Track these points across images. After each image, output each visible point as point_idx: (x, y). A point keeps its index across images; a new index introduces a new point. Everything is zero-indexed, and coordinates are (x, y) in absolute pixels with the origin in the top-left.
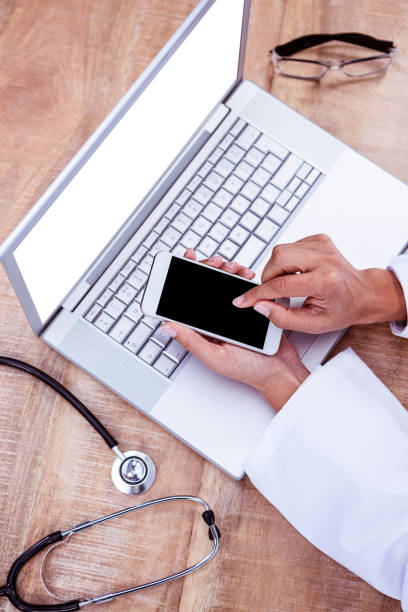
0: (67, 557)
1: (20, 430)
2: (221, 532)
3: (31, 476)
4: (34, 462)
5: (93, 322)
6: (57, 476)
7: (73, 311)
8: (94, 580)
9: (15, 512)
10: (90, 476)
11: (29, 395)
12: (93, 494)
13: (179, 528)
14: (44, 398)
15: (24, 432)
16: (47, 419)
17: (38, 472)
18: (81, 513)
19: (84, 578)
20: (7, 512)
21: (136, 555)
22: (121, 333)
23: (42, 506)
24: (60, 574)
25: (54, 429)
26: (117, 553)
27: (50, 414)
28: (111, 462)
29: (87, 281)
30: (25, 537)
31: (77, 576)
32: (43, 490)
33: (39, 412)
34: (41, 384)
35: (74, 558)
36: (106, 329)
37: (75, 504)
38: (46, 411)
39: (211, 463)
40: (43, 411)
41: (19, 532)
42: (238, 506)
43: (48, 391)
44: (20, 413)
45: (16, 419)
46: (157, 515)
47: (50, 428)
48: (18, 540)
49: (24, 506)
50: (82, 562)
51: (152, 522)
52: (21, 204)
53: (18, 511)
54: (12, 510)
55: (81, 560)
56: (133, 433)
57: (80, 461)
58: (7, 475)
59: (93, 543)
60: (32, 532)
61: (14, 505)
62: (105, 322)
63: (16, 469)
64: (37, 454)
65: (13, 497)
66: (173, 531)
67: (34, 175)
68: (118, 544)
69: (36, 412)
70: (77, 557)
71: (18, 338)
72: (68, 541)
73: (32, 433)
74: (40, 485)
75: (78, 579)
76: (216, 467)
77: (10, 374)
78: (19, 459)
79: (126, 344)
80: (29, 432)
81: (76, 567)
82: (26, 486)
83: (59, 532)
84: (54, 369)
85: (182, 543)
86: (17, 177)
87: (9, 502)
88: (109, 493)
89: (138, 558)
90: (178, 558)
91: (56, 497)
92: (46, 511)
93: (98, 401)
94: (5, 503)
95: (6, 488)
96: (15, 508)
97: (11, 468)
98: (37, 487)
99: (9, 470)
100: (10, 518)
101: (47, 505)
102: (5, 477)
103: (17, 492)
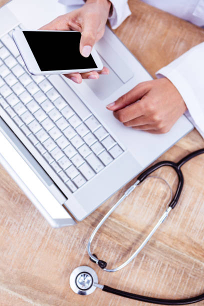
3: (160, 248)
5: (78, 188)
7: (67, 198)
9: (179, 263)
11: (111, 238)
20: (178, 267)
22: (89, 172)
23: (179, 245)
25: (135, 228)
27: (125, 228)
29: (50, 185)
30: (195, 260)
32: (170, 243)
33: (122, 235)
36: (84, 181)
38: (123, 230)
39: (177, 142)
40: (123, 232)
41: (191, 263)
44: (120, 246)
47: (133, 230)
48: (196, 264)
49: (177, 256)
53: (179, 261)
54: (178, 264)
58: (157, 262)
60: (193, 255)
61: (175, 263)
62: (79, 180)
63: (154, 256)
65: (170, 262)
69: (122, 237)
71: (73, 237)
76: (180, 139)
79: (97, 171)
82: (165, 253)
87: (173, 265)
94: (172, 268)
95: (163, 265)
96: (177, 262)
97: (153, 259)
98: (167, 246)
99: (154, 261)
100: (182, 266)
101: (179, 242)
102: (157, 264)
103: (168, 259)
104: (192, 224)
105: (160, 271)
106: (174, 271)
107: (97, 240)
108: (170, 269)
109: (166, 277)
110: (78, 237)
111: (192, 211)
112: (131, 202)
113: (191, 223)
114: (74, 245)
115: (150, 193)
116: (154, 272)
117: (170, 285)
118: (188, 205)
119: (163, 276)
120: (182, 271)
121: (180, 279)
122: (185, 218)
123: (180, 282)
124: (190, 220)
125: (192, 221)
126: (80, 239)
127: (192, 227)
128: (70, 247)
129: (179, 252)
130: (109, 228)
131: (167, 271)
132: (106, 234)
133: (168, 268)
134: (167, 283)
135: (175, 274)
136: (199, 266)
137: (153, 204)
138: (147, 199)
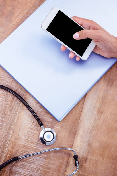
0: (19, 167)
1: (6, 115)
2: (79, 163)
4: (10, 128)
6: (18, 135)
10: (31, 136)
12: (31, 143)
13: (63, 160)
14: (16, 103)
15: (7, 116)
16: (16, 112)
17: (11, 132)
18: (26, 150)
21: (46, 169)
24: (16, 173)
26: (39, 167)
28: (40, 131)
31: (22, 175)
34: (15, 98)
35: (22, 168)
37: (24, 146)
42: (87, 154)
43: (18, 101)
45: (4, 110)
46: (55, 154)
51: (53, 156)
52: (14, 25)
55: (24, 168)
56: (49, 121)
57: (28, 130)
59: (30, 163)
64: (11, 125)
66: (61, 161)
67: (20, 14)
72: (21, 161)
73: (10, 116)
74: (11, 137)
77: (4, 92)
78: (4, 126)
80: (9, 116)
81: (22, 171)
83: (17, 157)
84: (21, 92)
85: (64, 166)
86: (13, 13)
88: (38, 143)
89: (47, 170)
90: (62, 171)
91: (17, 143)
92: (13, 148)
93: (37, 107)
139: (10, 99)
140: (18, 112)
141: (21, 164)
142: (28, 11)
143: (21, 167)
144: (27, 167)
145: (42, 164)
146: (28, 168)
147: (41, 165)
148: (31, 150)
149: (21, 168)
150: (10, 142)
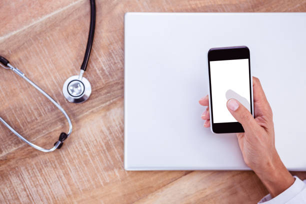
0: (29, 173)
3: (55, 123)
8: (28, 196)
9: (32, 129)
12: (70, 161)
16: (89, 108)
17: (59, 125)
19: (25, 190)
20: (29, 126)
23: (45, 141)
24: (19, 177)
25: (87, 116)
26: (50, 196)
27: (94, 107)
31: (23, 185)
35: (31, 177)
38: (94, 104)
40: (92, 103)
47: (87, 113)
49: (39, 132)
50: (32, 183)
52: (190, 5)
53: (34, 131)
54: (32, 128)
55: (33, 181)
57: (81, 141)
58: (47, 110)
61: (35, 126)
63: (53, 113)
65: (39, 123)
68: (54, 194)
70: (33, 178)
75: (23, 187)
81: (28, 182)
82: (48, 125)
93: (119, 126)
94: (33, 121)
95: (40, 115)
96: (34, 128)
97: (52, 110)
98: (52, 130)
99: (50, 110)
100: (27, 130)
101: (48, 143)
102: (45, 111)
103: (43, 122)
104: (53, 165)
105: (38, 109)
106: (29, 120)
107: (102, 78)
108: (34, 118)
109: (29, 110)
110: (116, 65)
111: (64, 174)
112: (110, 128)
113: (55, 165)
114: (112, 57)
115: (106, 151)
116: (41, 104)
117: (21, 109)
118: (71, 175)
119: (32, 108)
120: (23, 126)
121: (18, 120)
122: (63, 164)
123: (17, 118)
124: (58, 166)
125: (56, 167)
126: (114, 65)
127: (51, 164)
128: (113, 52)
129: (39, 136)
130: (104, 94)
131: (34, 115)
132: (100, 89)
133: (35, 117)
134: (24, 107)
135: (26, 119)
136: (16, 144)
137: (95, 146)
138: (103, 144)
139: (98, 87)
140: (90, 111)
141: (34, 172)
142: (225, 5)
143: (32, 175)
144: (37, 183)
145: (57, 198)
146: (37, 185)
147: (55, 198)
148: (61, 168)
149: (29, 177)
150: (48, 134)
